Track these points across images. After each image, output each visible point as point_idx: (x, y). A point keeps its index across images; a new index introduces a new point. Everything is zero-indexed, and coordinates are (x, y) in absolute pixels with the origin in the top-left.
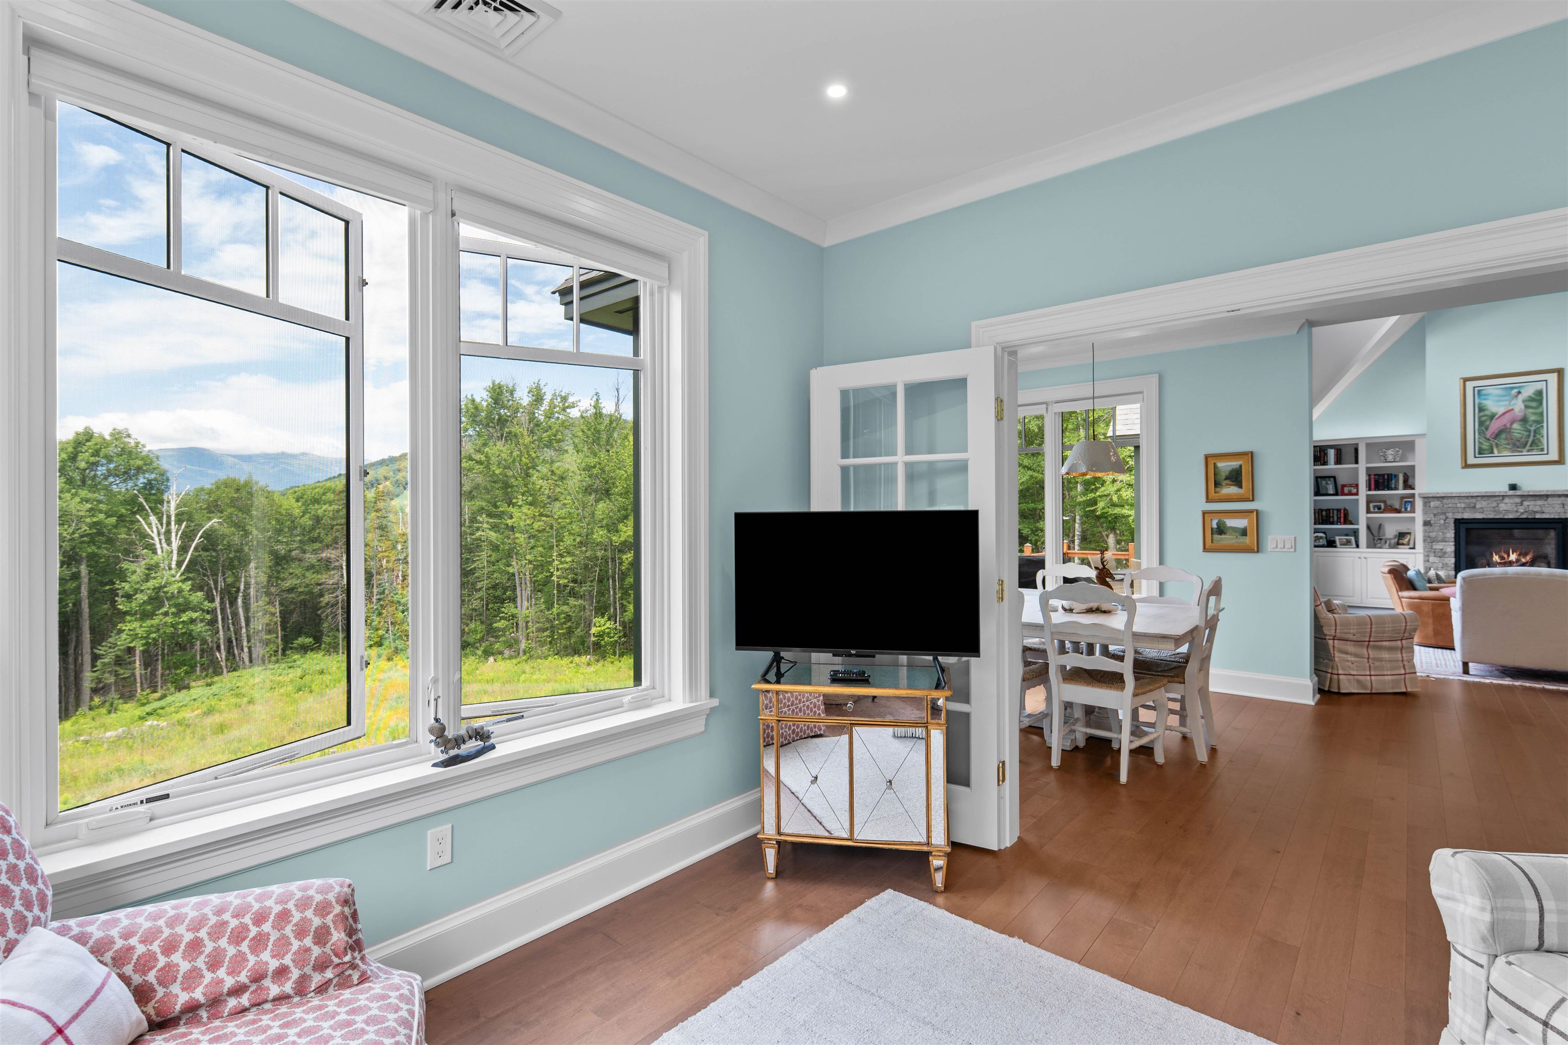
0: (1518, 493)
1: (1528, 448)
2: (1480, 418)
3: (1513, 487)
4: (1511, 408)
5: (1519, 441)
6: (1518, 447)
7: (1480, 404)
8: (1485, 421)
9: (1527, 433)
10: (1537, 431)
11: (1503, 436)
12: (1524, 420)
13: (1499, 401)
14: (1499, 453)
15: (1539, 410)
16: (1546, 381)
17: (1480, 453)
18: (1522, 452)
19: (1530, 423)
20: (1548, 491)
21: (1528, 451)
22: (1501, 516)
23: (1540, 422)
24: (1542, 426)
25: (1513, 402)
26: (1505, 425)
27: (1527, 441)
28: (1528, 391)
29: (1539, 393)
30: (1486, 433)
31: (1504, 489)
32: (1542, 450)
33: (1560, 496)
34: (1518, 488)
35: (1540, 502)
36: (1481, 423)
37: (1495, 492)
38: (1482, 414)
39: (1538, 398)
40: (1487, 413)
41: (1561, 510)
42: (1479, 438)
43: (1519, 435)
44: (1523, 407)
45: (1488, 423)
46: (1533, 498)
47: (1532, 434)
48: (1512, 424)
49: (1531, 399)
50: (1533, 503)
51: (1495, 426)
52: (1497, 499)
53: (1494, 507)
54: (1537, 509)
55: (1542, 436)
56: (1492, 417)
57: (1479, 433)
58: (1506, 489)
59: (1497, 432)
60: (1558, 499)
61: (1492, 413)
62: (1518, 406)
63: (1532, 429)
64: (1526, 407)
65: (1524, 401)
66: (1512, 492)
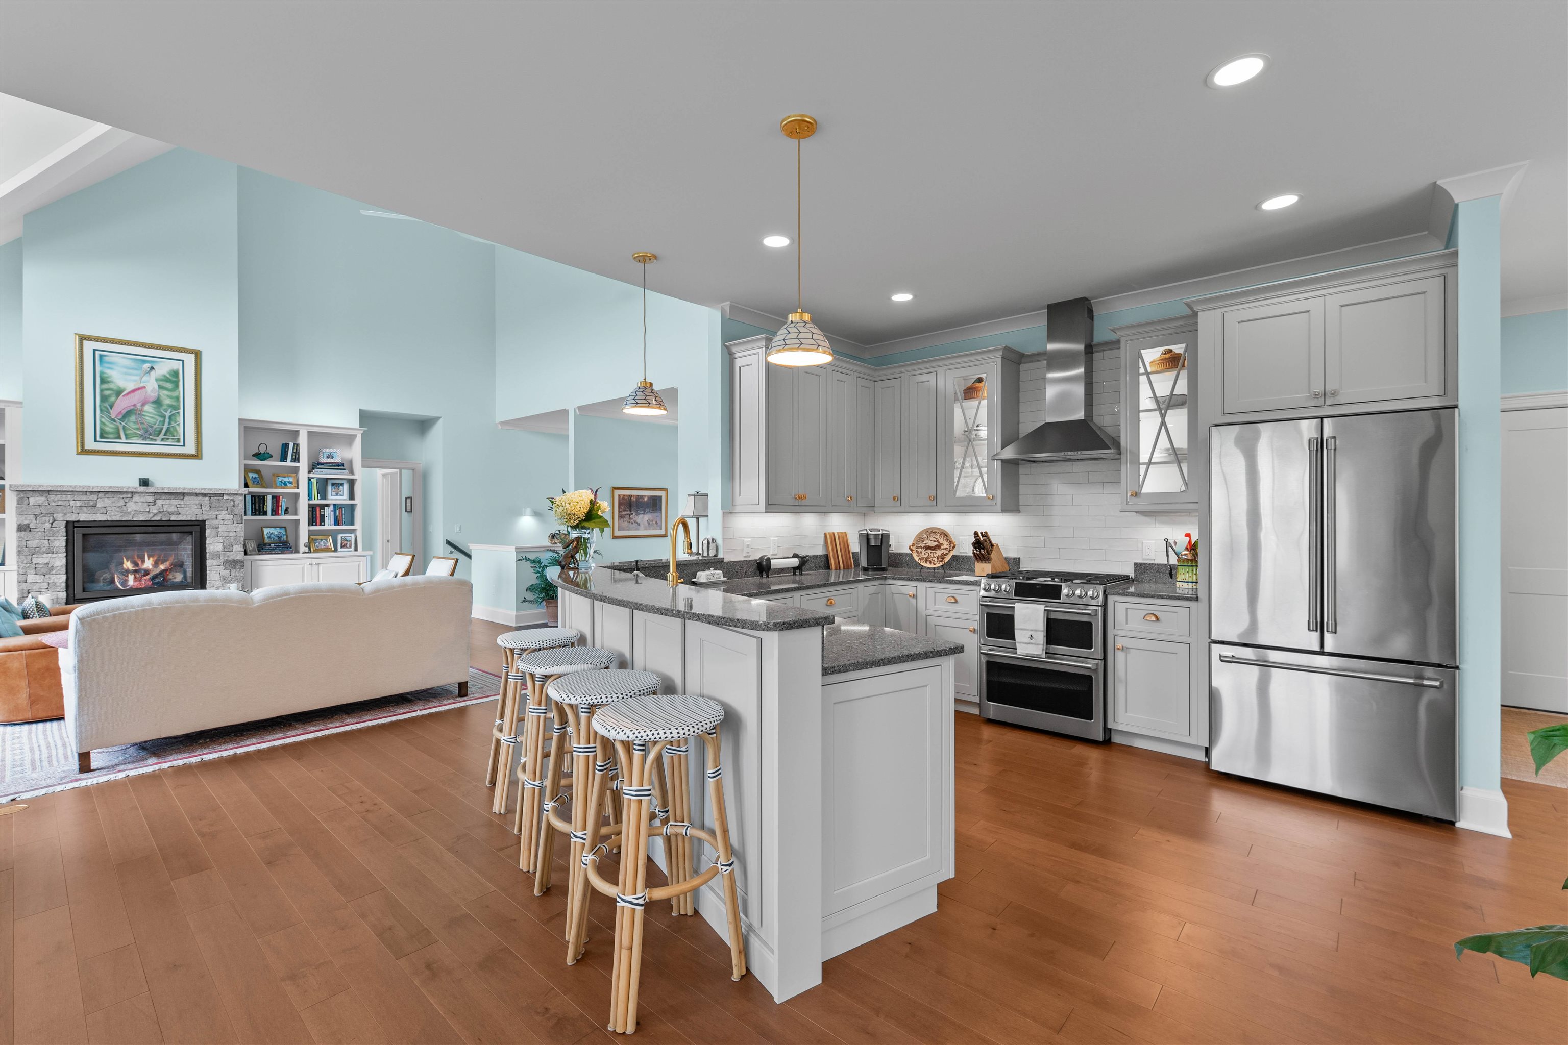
0: (150, 489)
1: (162, 436)
2: (102, 391)
3: (145, 482)
4: (142, 385)
5: (152, 427)
6: (150, 434)
7: (102, 373)
8: (109, 396)
9: (162, 419)
10: (173, 418)
11: (133, 418)
12: (158, 402)
13: (126, 374)
14: (127, 438)
15: (175, 394)
16: (183, 361)
17: (102, 436)
18: (155, 440)
19: (164, 407)
20: (185, 489)
21: (163, 440)
22: (130, 519)
23: (176, 408)
24: (178, 413)
25: (145, 378)
26: (134, 405)
27: (162, 429)
28: (163, 369)
29: (175, 374)
30: (111, 411)
31: (134, 484)
32: (178, 440)
33: (197, 495)
34: (150, 484)
35: (175, 502)
36: (104, 399)
37: (122, 488)
38: (105, 386)
39: (174, 379)
40: (111, 386)
41: (198, 511)
42: (101, 417)
43: (152, 420)
44: (157, 387)
45: (113, 399)
46: (168, 497)
47: (167, 420)
48: (143, 405)
49: (166, 380)
50: (167, 502)
51: (122, 404)
52: (124, 496)
53: (121, 507)
54: (172, 509)
55: (178, 425)
56: (119, 393)
57: (101, 410)
58: (137, 484)
59: (124, 412)
60: (195, 498)
61: (119, 387)
62: (151, 385)
63: (168, 414)
64: (160, 387)
65: (157, 380)
66: (143, 489)
